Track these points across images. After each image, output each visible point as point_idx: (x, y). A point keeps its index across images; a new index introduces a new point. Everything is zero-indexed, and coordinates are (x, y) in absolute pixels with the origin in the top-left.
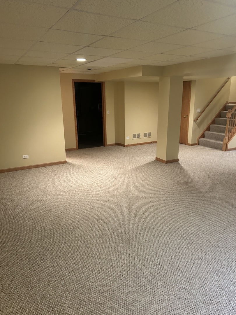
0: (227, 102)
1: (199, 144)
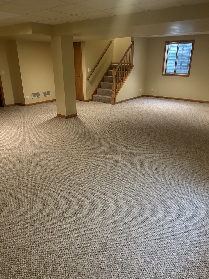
0: (112, 62)
1: (93, 100)
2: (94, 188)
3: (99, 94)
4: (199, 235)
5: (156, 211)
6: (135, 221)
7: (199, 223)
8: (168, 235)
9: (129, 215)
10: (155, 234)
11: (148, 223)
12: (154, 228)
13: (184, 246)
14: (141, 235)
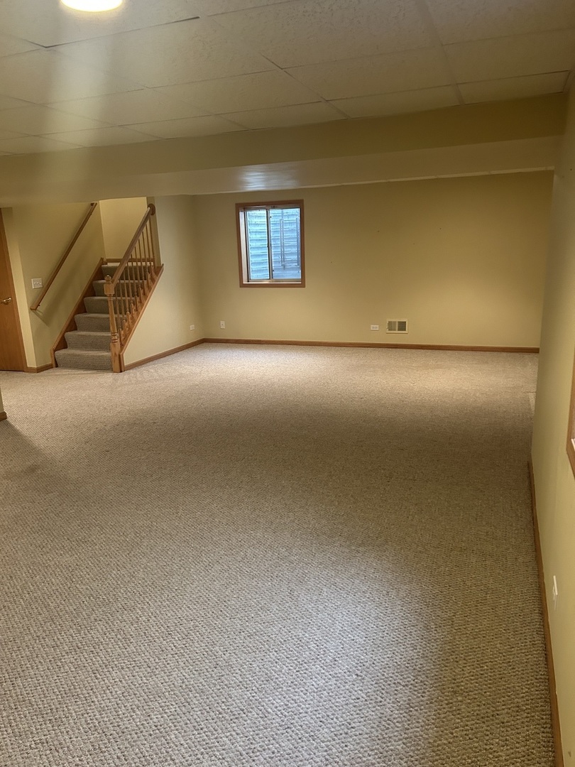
0: (102, 259)
1: (57, 366)
2: (58, 643)
3: (73, 348)
4: (351, 706)
5: (242, 666)
6: (183, 716)
7: (350, 672)
8: (275, 729)
9: (165, 700)
10: (239, 740)
11: (220, 709)
12: (235, 720)
13: (316, 751)
14: (202, 754)
